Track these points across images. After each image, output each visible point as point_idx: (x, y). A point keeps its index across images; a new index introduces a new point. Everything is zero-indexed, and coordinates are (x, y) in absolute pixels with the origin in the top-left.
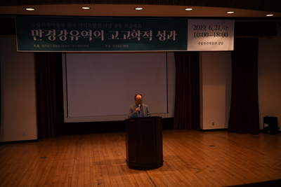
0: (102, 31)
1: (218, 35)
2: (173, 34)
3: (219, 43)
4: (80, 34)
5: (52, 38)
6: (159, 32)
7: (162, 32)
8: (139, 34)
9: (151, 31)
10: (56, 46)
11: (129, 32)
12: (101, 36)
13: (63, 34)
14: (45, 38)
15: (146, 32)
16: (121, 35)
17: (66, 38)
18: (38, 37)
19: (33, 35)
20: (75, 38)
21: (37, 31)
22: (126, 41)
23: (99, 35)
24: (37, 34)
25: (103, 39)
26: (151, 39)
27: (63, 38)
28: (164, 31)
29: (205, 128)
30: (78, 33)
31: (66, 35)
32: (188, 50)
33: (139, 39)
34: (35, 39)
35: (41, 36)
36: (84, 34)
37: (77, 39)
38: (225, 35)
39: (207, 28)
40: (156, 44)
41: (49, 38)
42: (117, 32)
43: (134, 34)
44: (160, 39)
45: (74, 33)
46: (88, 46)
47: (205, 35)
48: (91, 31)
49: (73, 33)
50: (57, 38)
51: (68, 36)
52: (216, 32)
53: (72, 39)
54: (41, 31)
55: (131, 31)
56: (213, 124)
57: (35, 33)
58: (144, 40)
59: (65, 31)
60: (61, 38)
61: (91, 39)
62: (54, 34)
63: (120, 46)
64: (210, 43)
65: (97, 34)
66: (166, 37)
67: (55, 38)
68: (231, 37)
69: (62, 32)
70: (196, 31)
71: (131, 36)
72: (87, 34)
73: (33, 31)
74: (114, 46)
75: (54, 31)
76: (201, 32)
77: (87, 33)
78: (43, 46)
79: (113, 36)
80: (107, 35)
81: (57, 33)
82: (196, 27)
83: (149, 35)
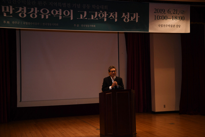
0: (72, 11)
1: (176, 18)
2: (136, 17)
3: (177, 26)
4: (50, 13)
5: (22, 15)
6: (124, 14)
7: (126, 14)
8: (105, 15)
9: (116, 13)
10: (27, 24)
11: (96, 13)
12: (70, 15)
13: (34, 12)
14: (15, 15)
15: (112, 14)
16: (89, 16)
17: (36, 16)
18: (8, 14)
19: (3, 10)
20: (45, 16)
21: (7, 7)
22: (94, 22)
23: (69, 14)
24: (8, 11)
25: (72, 19)
26: (116, 20)
27: (34, 16)
28: (128, 13)
30: (48, 12)
31: (36, 12)
32: (149, 32)
33: (105, 20)
34: (5, 15)
35: (11, 12)
36: (55, 12)
37: (47, 17)
38: (182, 18)
39: (166, 12)
40: (121, 24)
41: (20, 15)
42: (85, 12)
43: (101, 15)
44: (124, 20)
45: (45, 11)
46: (57, 25)
47: (164, 18)
48: (60, 10)
49: (43, 11)
50: (28, 15)
51: (39, 13)
52: (174, 15)
53: (43, 17)
54: (11, 7)
55: (98, 12)
57: (5, 9)
58: (110, 21)
59: (36, 9)
60: (31, 16)
61: (60, 18)
62: (25, 11)
63: (87, 26)
64: (169, 25)
65: (67, 13)
66: (130, 19)
67: (25, 16)
68: (187, 20)
69: (32, 9)
70: (157, 14)
71: (98, 17)
72: (57, 13)
73: (3, 7)
74: (82, 25)
75: (25, 8)
76: (161, 15)
78: (13, 22)
79: (81, 15)
80: (76, 15)
81: (28, 11)
82: (157, 11)
83: (114, 16)
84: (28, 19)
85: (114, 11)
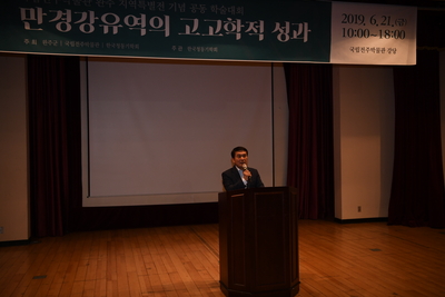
0: (167, 18)
1: (387, 34)
2: (304, 30)
3: (390, 50)
4: (122, 22)
5: (64, 27)
6: (278, 25)
7: (283, 25)
8: (239, 26)
9: (262, 23)
10: (72, 44)
11: (219, 22)
12: (164, 27)
13: (88, 20)
14: (49, 26)
15: (252, 24)
16: (203, 28)
17: (92, 29)
18: (34, 24)
19: (23, 17)
20: (111, 29)
21: (32, 11)
22: (214, 40)
23: (160, 26)
24: (33, 18)
25: (167, 34)
26: (261, 38)
27: (87, 28)
28: (288, 24)
29: (345, 216)
30: (118, 20)
31: (92, 21)
32: (332, 61)
33: (239, 37)
34: (27, 27)
35: (40, 21)
36: (131, 21)
37: (115, 31)
38: (400, 35)
39: (367, 21)
40: (271, 46)
41: (58, 27)
42: (196, 21)
43: (230, 27)
44: (279, 37)
45: (110, 19)
46: (137, 46)
47: (363, 34)
48: (143, 16)
49: (107, 19)
50: (75, 27)
51: (98, 23)
52: (384, 28)
53: (106, 31)
54: (40, 10)
55: (224, 19)
56: (359, 210)
57: (28, 15)
58: (249, 39)
59: (92, 13)
60: (82, 28)
61: (143, 32)
62: (69, 19)
63: (201, 49)
64: (373, 49)
65: (156, 23)
66: (291, 34)
67: (69, 28)
68: (412, 38)
69: (84, 15)
70: (347, 26)
71: (222, 30)
72: (136, 23)
73: (23, 11)
74: (189, 48)
75: (69, 12)
76: (355, 27)
77: (136, 20)
78: (45, 42)
79: (188, 28)
80: (177, 26)
81: (75, 17)
82: (347, 18)
83: (258, 29)
84: (75, 34)
85: (256, 20)
